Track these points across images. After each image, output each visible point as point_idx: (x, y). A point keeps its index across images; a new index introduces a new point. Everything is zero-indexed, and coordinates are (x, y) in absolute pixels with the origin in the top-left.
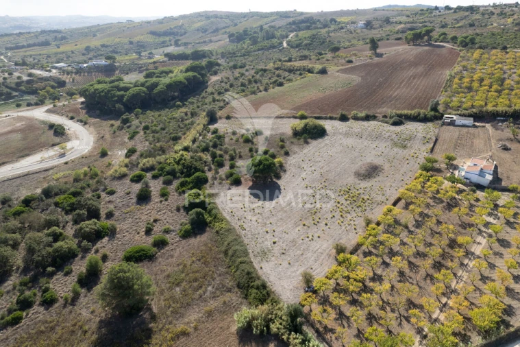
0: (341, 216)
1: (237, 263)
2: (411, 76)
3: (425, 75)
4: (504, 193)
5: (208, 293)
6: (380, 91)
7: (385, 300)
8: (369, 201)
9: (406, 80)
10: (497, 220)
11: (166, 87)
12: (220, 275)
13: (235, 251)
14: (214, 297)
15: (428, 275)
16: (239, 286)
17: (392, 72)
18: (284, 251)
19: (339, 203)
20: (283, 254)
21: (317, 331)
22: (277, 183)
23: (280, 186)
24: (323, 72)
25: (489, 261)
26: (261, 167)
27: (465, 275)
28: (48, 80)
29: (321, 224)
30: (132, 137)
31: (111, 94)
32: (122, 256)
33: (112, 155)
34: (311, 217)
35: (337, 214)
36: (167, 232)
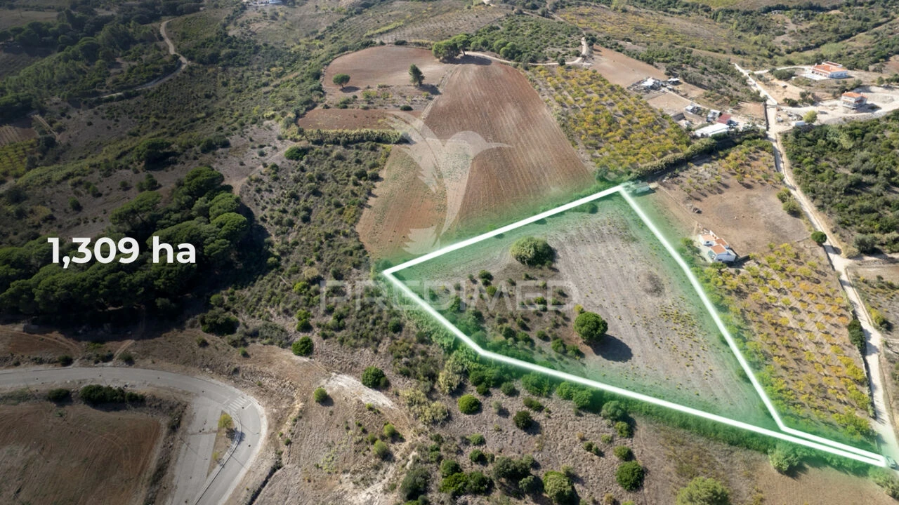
0: (695, 341)
1: (710, 429)
2: (517, 125)
3: (531, 121)
4: (748, 262)
5: (724, 465)
10: (772, 292)
12: (707, 445)
14: (731, 463)
15: (796, 360)
16: (732, 444)
19: (676, 329)
23: (614, 337)
29: (695, 358)
30: (306, 349)
31: (125, 285)
32: (620, 488)
33: (338, 393)
34: (680, 356)
35: (690, 342)
36: (610, 441)
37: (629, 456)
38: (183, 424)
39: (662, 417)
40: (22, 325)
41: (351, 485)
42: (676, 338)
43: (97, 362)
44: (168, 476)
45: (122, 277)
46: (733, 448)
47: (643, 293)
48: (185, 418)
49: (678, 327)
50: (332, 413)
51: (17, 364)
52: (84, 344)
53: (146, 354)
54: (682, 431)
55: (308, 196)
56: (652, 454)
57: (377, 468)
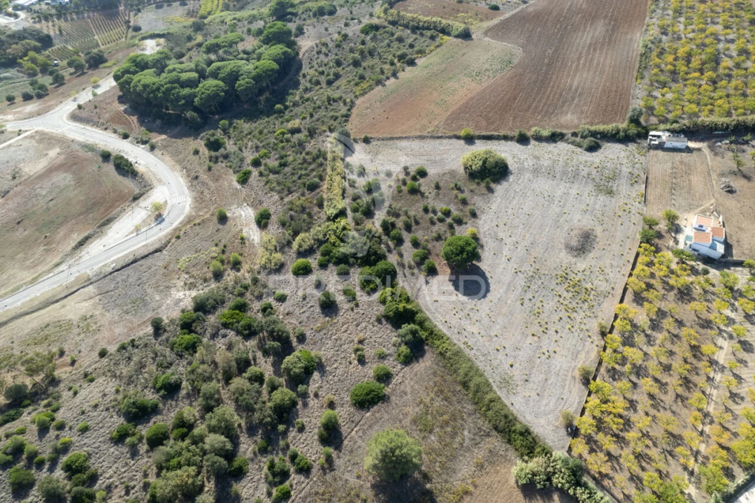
0: (569, 317)
1: (486, 401)
2: (590, 44)
3: (609, 43)
4: (737, 269)
5: (467, 441)
6: (554, 77)
7: (644, 432)
8: (593, 292)
9: (584, 54)
10: (735, 313)
11: (253, 78)
12: (470, 415)
13: (478, 386)
14: (477, 444)
15: (678, 396)
16: (496, 428)
17: (562, 38)
18: (526, 377)
19: (560, 296)
20: (527, 381)
21: (594, 478)
22: (478, 267)
23: (484, 273)
24: (466, 35)
25: (735, 372)
26: (465, 256)
27: (715, 392)
28: (25, 38)
29: (551, 332)
30: (244, 180)
31: (173, 94)
32: (349, 399)
33: (234, 219)
34: (537, 321)
35: (563, 314)
36: (382, 357)
37: (385, 377)
38: (142, 198)
39: (452, 365)
40: (125, 107)
41: (182, 284)
42: (550, 305)
43: (138, 142)
44: (108, 226)
45: (174, 88)
46: (494, 433)
47: (562, 246)
48: (145, 196)
49: (565, 294)
50: (218, 230)
51: (106, 129)
52: (143, 128)
53: (165, 147)
54: (459, 388)
55: (349, 65)
56: (408, 390)
57: (205, 280)
